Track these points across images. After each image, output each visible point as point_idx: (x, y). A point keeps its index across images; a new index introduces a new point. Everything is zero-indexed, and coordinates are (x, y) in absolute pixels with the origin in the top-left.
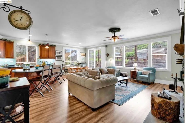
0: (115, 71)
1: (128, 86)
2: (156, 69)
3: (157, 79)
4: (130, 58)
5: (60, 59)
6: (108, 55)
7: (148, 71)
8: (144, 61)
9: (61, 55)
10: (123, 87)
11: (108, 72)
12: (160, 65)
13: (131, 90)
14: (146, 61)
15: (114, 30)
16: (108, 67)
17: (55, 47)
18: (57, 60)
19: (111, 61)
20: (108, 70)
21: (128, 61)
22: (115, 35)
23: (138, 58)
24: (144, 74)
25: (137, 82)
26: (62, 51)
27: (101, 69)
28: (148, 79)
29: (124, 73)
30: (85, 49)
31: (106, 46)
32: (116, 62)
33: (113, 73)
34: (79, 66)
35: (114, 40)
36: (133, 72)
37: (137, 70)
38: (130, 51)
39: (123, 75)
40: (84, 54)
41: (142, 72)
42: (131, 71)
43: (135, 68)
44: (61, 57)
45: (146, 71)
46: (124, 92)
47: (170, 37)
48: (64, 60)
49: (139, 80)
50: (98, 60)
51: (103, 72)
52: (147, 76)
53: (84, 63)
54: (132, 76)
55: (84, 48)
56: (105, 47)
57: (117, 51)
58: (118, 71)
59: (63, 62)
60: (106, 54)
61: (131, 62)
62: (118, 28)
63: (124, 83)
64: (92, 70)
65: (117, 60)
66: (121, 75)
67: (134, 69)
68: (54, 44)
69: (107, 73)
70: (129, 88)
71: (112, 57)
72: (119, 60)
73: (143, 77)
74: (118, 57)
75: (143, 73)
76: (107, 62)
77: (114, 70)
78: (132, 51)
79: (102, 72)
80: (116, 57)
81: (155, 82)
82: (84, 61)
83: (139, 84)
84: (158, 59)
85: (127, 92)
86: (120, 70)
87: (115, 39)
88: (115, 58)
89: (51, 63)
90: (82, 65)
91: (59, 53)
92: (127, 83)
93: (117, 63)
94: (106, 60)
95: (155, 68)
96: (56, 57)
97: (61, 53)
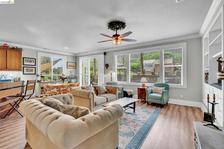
0: (118, 89)
1: (135, 111)
2: (170, 84)
3: (171, 98)
4: (135, 70)
5: (32, 71)
6: (107, 66)
7: (160, 88)
8: (152, 74)
9: (34, 64)
10: (129, 115)
11: (107, 91)
12: (174, 79)
13: (141, 119)
14: (155, 74)
15: (115, 25)
16: (107, 84)
17: (21, 51)
18: (25, 73)
19: (111, 74)
20: (106, 87)
21: (133, 74)
22: (117, 34)
23: (144, 70)
24: (155, 93)
25: (146, 104)
26: (35, 59)
27: (97, 87)
28: (161, 99)
29: (129, 92)
30: (76, 58)
31: (105, 53)
32: (118, 75)
33: (115, 93)
34: (63, 82)
35: (117, 42)
36: (140, 90)
37: (146, 86)
38: (134, 62)
39: (128, 93)
40: (73, 64)
41: (153, 89)
42: (138, 88)
43: (143, 85)
44: (34, 69)
45: (157, 88)
46: (132, 126)
47: (186, 43)
48: (39, 73)
49: (149, 101)
50: (94, 72)
51: (100, 91)
52: (160, 96)
53: (73, 77)
54: (140, 95)
55: (74, 55)
56: (103, 55)
57: (119, 62)
58: (121, 89)
59: (38, 76)
60: (104, 65)
61: (137, 75)
62: (121, 22)
63: (131, 107)
64: (81, 89)
65: (119, 73)
66: (125, 95)
67: (141, 85)
68: (19, 46)
69: (106, 93)
70: (138, 116)
71: (113, 68)
72: (122, 73)
73: (155, 96)
74: (120, 69)
75: (154, 91)
76: (106, 76)
77: (116, 88)
78: (136, 62)
79: (98, 91)
80: (118, 69)
81: (168, 103)
82: (73, 74)
83: (149, 106)
84: (168, 72)
85: (137, 125)
86: (123, 88)
87: (117, 39)
88: (116, 70)
89: (13, 78)
90: (70, 81)
91: (30, 62)
92: (134, 108)
93: (120, 77)
94: (105, 73)
95: (168, 84)
96: (23, 67)
97: (34, 62)
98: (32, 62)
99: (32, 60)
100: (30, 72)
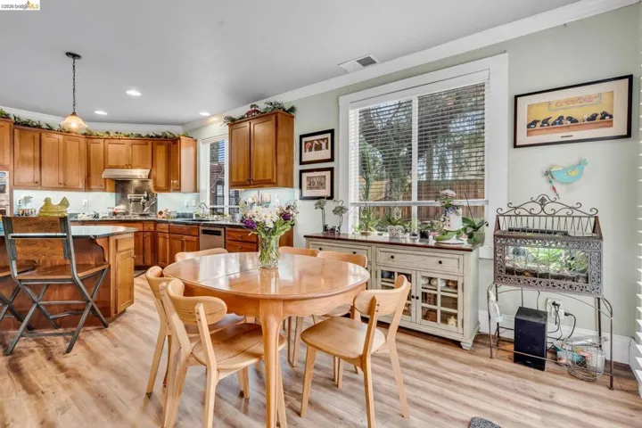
5: (321, 186)
18: (304, 194)
26: (332, 132)
44: (328, 174)
96: (301, 172)
97: (327, 148)
98: (324, 144)
99: (323, 140)
100: (318, 188)
